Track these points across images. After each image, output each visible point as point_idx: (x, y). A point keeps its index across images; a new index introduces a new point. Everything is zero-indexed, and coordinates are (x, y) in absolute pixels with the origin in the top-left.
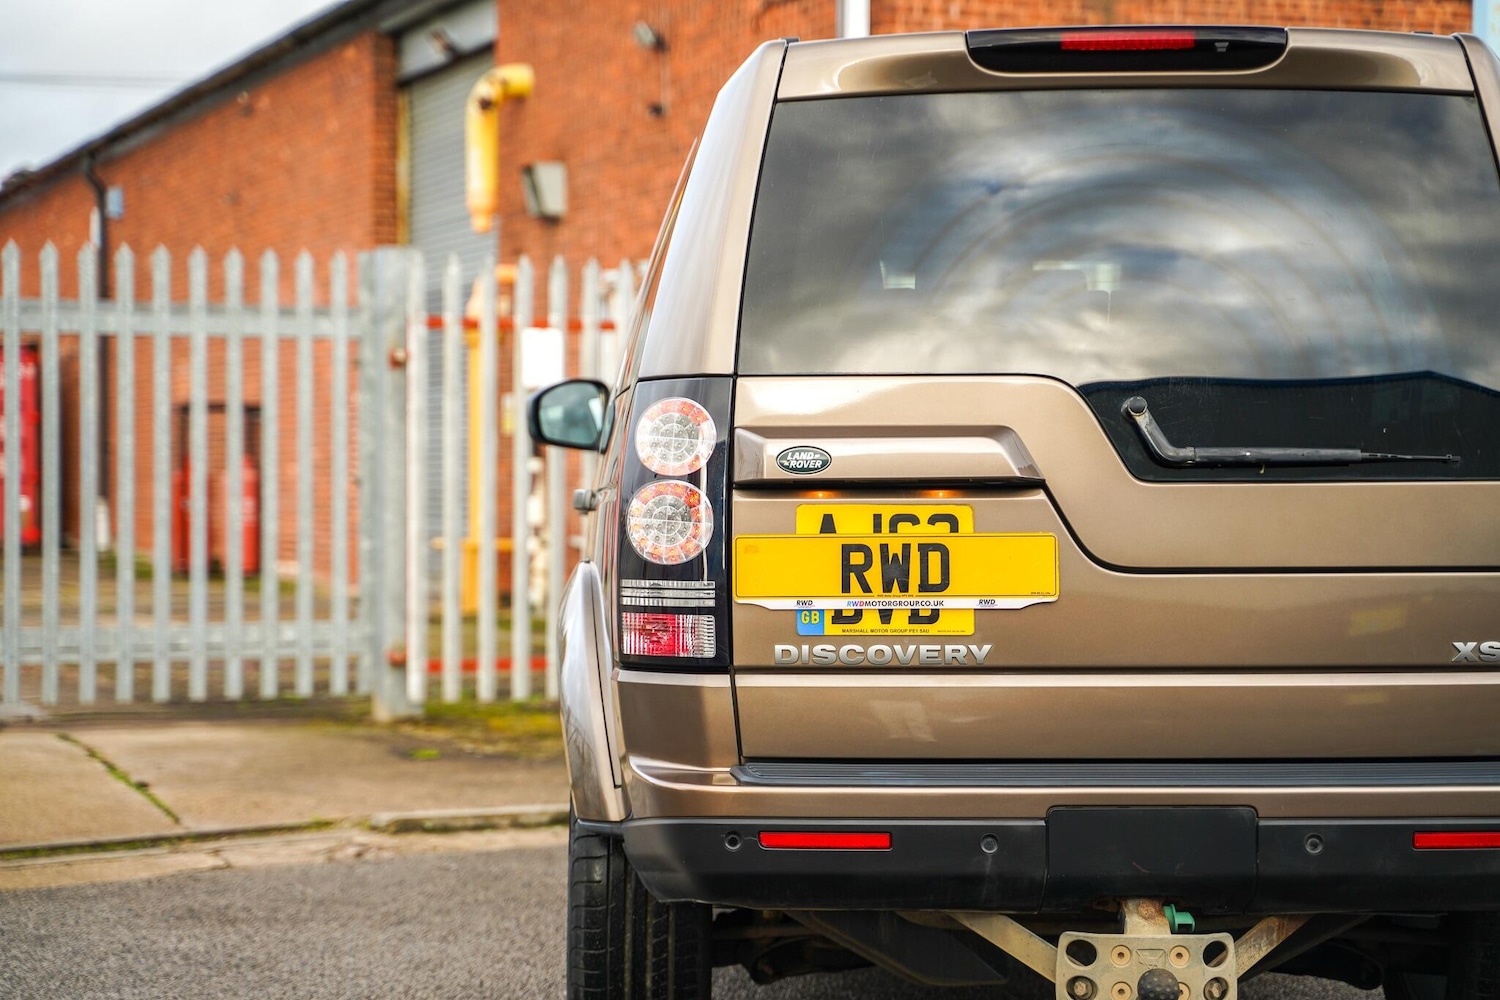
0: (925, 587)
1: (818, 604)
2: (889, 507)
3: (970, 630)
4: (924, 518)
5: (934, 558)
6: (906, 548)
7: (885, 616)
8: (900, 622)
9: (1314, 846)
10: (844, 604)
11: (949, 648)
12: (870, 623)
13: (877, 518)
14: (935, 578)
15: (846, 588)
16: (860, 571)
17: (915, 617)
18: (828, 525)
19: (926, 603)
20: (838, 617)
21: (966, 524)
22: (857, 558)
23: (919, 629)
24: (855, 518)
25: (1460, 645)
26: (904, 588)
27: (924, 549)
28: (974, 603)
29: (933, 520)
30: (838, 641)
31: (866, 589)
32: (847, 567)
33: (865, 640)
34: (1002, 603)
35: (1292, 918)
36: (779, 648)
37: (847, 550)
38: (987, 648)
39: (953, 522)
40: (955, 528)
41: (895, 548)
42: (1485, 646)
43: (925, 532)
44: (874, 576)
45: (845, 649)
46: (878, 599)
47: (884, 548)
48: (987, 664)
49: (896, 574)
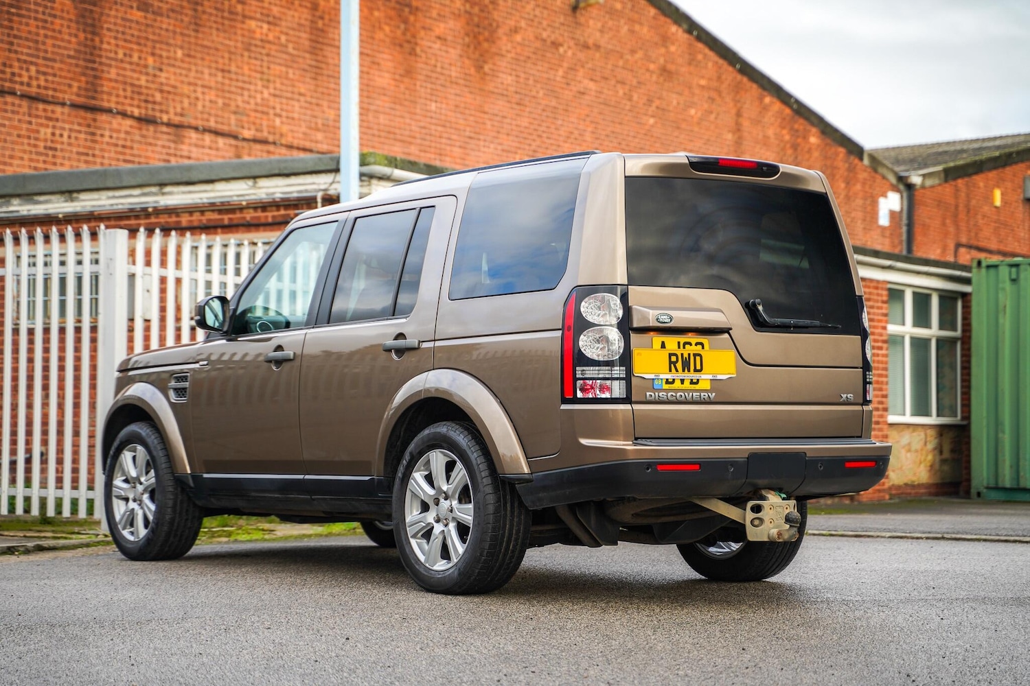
0: (696, 370)
1: (662, 376)
2: (683, 339)
3: (709, 388)
4: (693, 344)
5: (698, 358)
6: (689, 354)
7: (682, 381)
8: (687, 383)
9: (821, 467)
10: (669, 376)
11: (702, 394)
12: (677, 385)
13: (679, 343)
14: (698, 367)
15: (670, 371)
16: (675, 363)
17: (692, 382)
18: (663, 346)
19: (695, 376)
20: (667, 382)
21: (706, 346)
22: (674, 359)
23: (693, 387)
24: (672, 342)
26: (689, 371)
27: (695, 355)
28: (710, 377)
29: (697, 344)
30: (667, 391)
31: (677, 371)
32: (671, 362)
33: (676, 391)
34: (719, 377)
36: (648, 394)
37: (670, 355)
38: (714, 394)
39: (702, 344)
40: (703, 348)
41: (686, 355)
42: (849, 396)
43: (694, 349)
44: (679, 365)
45: (670, 394)
46: (681, 375)
47: (682, 354)
48: (714, 401)
49: (686, 366)
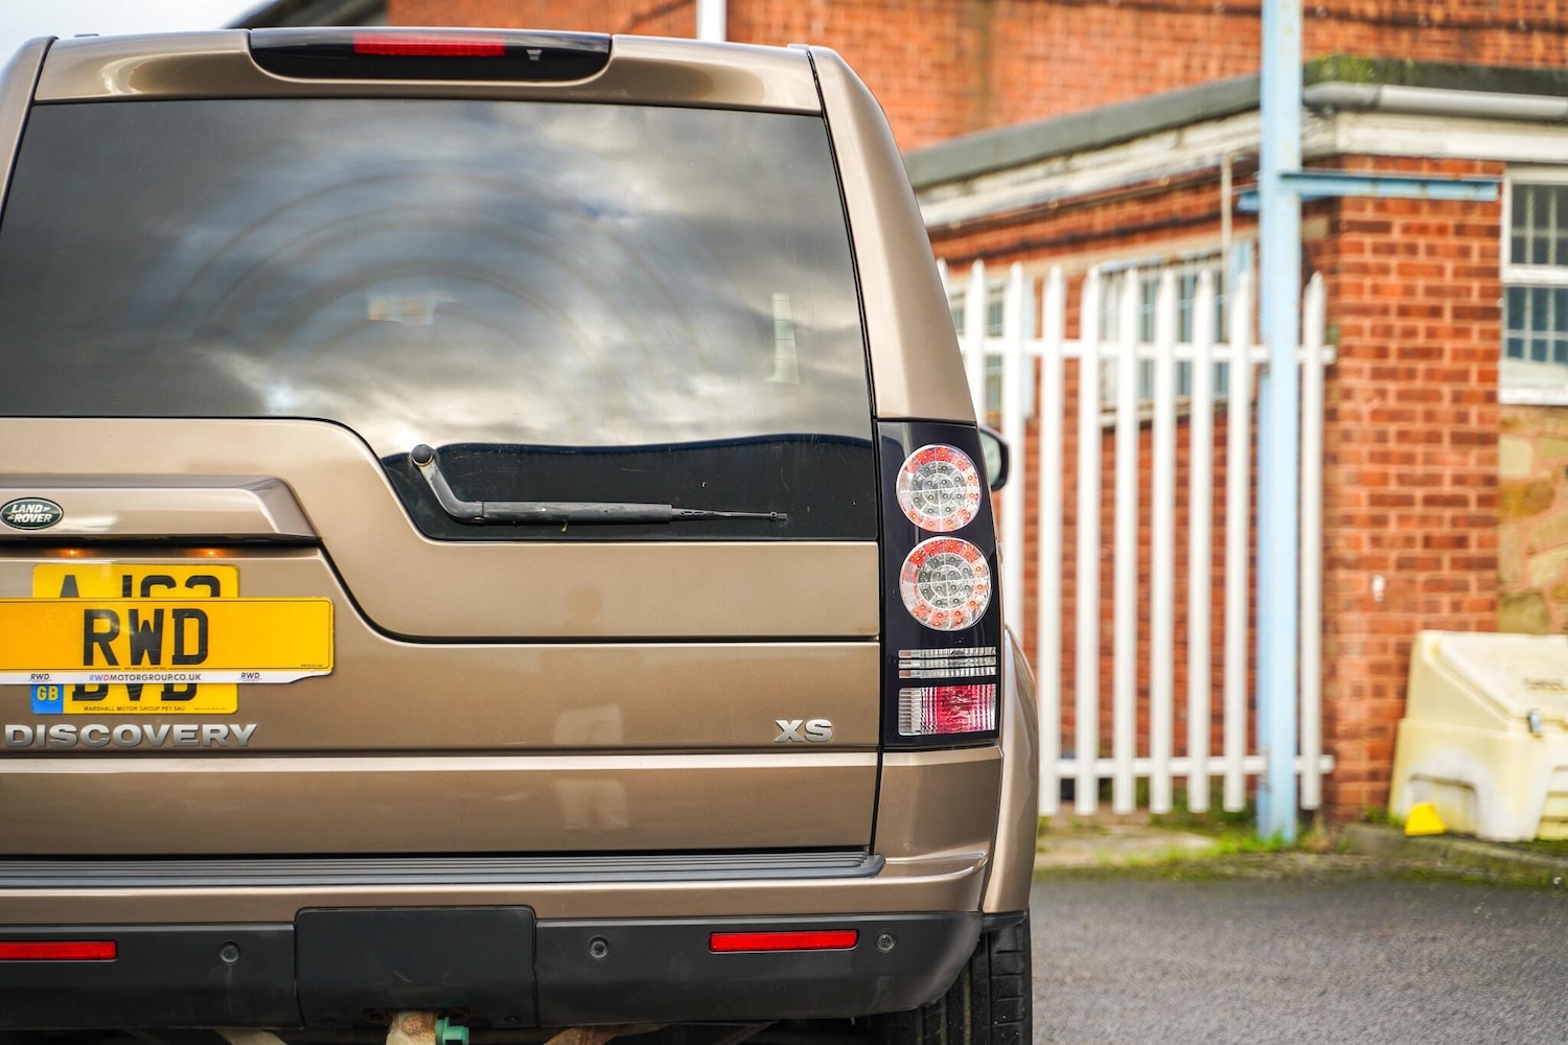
0: (180, 659)
1: (56, 678)
2: (141, 567)
3: (231, 707)
4: (181, 580)
5: (191, 626)
6: (159, 614)
7: (135, 691)
8: (151, 700)
9: (600, 950)
10: (87, 678)
11: (207, 728)
12: (117, 700)
13: (127, 580)
14: (191, 647)
15: (88, 659)
16: (106, 640)
17: (169, 693)
18: (70, 587)
19: (181, 677)
20: (80, 693)
21: (229, 588)
22: (103, 626)
23: (173, 707)
24: (100, 578)
25: (783, 723)
26: (156, 660)
27: (180, 615)
28: (235, 677)
29: (192, 582)
30: (79, 720)
31: (112, 660)
32: (90, 637)
33: (112, 719)
34: (267, 677)
35: (599, 1029)
36: (10, 729)
37: (90, 617)
38: (250, 727)
39: (214, 584)
40: (216, 592)
41: (146, 614)
42: (811, 724)
43: (182, 596)
44: (122, 647)
45: (86, 730)
46: (125, 673)
47: (134, 614)
48: (252, 745)
49: (146, 645)
